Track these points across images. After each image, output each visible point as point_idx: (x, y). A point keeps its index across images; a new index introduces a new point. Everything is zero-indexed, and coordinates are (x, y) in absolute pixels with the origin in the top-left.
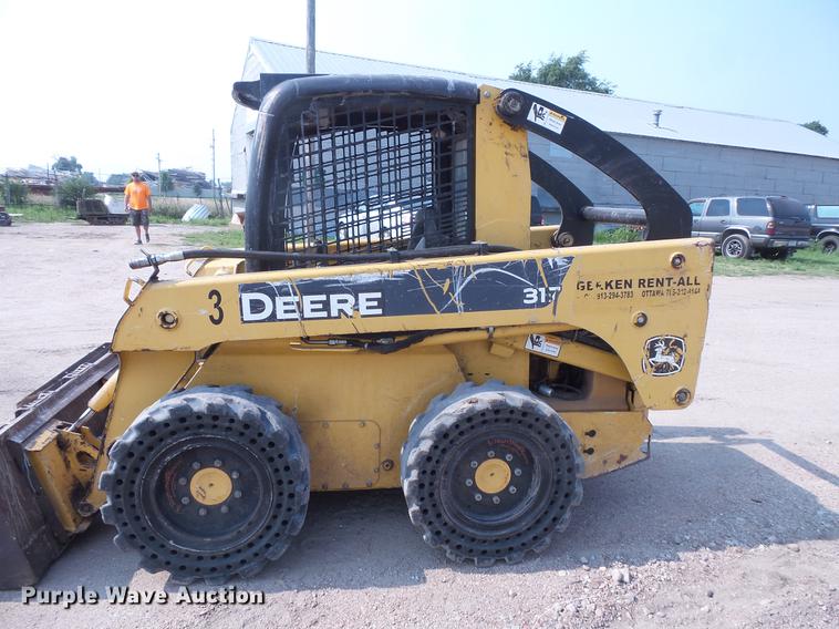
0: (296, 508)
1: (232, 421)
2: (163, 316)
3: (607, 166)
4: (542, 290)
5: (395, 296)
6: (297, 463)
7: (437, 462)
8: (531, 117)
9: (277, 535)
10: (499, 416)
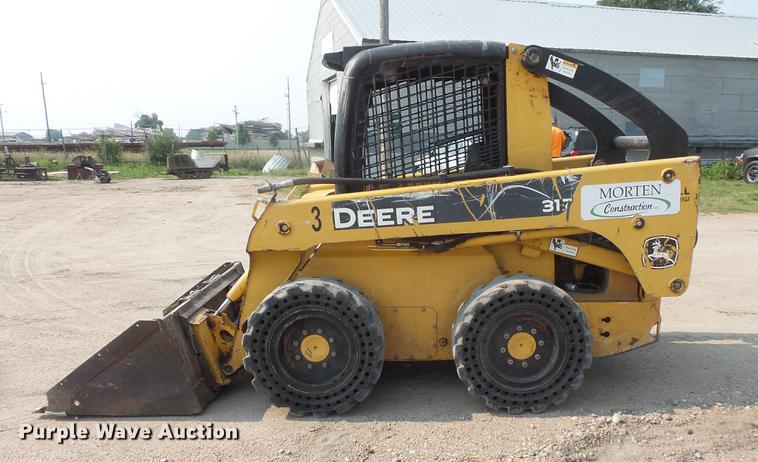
0: (374, 363)
1: (329, 299)
2: (281, 225)
3: (612, 101)
4: (557, 201)
5: (444, 208)
6: (375, 330)
7: (478, 332)
8: (549, 66)
9: (362, 383)
10: (524, 297)
